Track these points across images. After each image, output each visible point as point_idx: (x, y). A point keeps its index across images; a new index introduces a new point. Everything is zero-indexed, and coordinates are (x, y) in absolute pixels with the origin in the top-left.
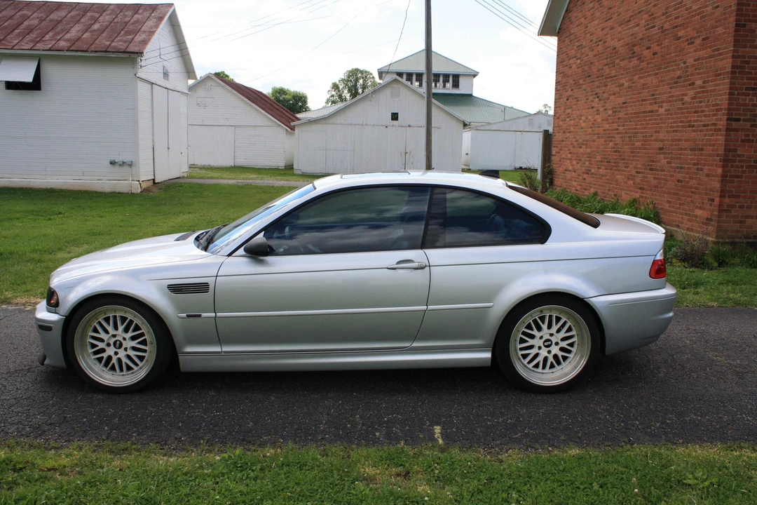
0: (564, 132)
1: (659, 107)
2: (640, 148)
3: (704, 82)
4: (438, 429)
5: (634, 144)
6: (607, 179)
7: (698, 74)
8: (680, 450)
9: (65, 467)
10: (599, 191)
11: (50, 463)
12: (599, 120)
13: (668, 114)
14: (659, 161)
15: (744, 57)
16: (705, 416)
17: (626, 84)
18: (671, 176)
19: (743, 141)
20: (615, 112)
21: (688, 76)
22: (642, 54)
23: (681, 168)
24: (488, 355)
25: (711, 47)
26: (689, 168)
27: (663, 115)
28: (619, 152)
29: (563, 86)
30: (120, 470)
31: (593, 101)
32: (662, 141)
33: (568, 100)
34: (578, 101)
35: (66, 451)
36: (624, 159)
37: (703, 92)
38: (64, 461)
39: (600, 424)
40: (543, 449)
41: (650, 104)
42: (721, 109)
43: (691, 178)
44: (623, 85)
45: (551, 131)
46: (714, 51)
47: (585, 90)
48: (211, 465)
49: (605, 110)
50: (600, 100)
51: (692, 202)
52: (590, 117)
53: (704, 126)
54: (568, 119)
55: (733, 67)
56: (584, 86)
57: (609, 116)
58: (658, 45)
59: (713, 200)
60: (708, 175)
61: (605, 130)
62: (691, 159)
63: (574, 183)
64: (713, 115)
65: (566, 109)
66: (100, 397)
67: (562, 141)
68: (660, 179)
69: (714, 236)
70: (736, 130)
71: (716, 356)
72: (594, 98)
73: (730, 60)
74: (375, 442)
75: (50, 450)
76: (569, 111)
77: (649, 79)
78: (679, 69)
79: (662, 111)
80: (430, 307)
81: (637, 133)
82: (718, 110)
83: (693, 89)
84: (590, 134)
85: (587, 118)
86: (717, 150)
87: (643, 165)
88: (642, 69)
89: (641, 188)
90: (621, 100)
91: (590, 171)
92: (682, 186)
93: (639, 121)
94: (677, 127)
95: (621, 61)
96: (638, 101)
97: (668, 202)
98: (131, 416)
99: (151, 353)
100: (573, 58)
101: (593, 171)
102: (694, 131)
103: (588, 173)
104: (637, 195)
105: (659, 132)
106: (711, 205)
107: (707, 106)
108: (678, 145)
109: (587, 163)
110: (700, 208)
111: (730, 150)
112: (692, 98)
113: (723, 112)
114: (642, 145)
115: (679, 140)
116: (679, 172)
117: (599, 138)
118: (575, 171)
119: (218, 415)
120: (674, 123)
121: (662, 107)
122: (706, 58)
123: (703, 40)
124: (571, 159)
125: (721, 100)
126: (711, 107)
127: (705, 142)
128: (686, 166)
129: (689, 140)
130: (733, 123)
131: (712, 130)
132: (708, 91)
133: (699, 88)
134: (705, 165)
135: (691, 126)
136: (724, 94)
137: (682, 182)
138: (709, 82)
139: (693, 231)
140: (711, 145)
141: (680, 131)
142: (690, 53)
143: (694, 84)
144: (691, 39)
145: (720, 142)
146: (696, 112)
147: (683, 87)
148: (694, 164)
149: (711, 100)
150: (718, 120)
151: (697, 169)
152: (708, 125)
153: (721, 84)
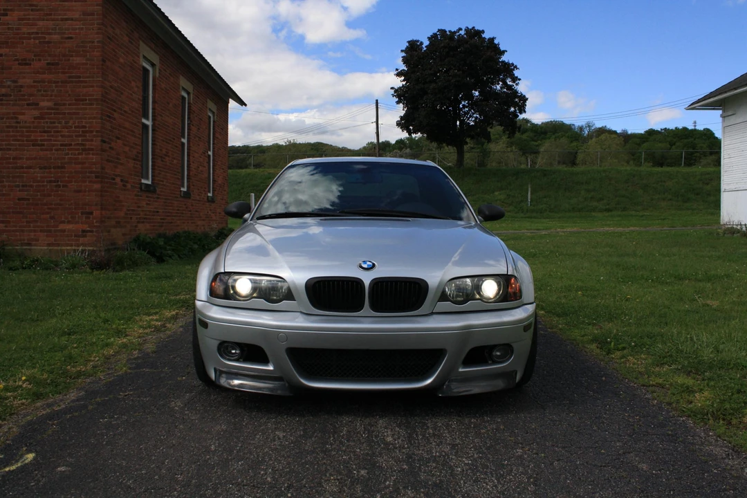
3: (55, 105)
46: (70, 77)
53: (62, 145)
126: (73, 129)
127: (66, 160)
128: (35, 184)
129: (35, 158)
130: (104, 144)
131: (78, 150)
132: (64, 114)
133: (48, 109)
134: (71, 182)
135: (38, 145)
136: (95, 118)
137: (28, 200)
138: (64, 104)
139: (58, 245)
140: (80, 163)
141: (16, 150)
142: (24, 73)
143: (38, 104)
144: (25, 60)
145: (94, 160)
146: (45, 132)
147: (14, 105)
148: (51, 182)
149: (71, 122)
150: (88, 140)
151: (56, 186)
152: (71, 145)
153: (86, 109)
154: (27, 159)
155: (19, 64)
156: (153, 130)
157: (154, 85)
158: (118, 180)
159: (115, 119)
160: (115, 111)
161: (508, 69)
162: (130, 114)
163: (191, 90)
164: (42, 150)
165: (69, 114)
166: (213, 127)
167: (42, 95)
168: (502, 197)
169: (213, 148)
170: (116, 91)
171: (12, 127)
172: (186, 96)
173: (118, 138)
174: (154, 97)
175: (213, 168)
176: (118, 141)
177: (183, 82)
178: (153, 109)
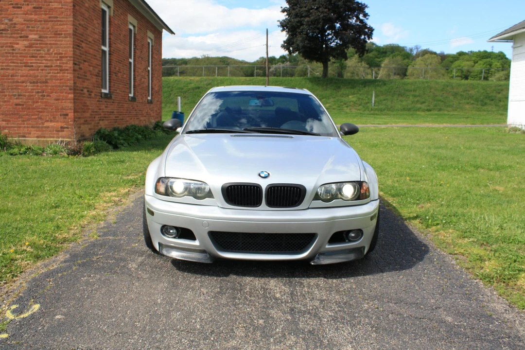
3: (40, 37)
18: (5, 102)
19: (77, 77)
21: (17, 30)
23: (20, 95)
25: (45, 14)
26: (31, 95)
37: (41, 44)
42: (66, 57)
43: (35, 102)
46: (50, 18)
51: (39, 118)
53: (45, 66)
55: (74, 31)
59: (66, 115)
60: (57, 99)
62: (33, 89)
64: (57, 60)
69: (73, 138)
70: (76, 71)
73: (71, 26)
78: (3, 24)
82: (61, 57)
83: (25, 40)
86: (65, 83)
92: (23, 108)
94: (7, 66)
97: (5, 121)
106: (65, 118)
107: (46, 54)
108: (12, 79)
110: (52, 121)
112: (27, 47)
113: (68, 58)
115: (13, 76)
116: (17, 99)
122: (40, 21)
123: (34, 8)
125: (65, 51)
126: (53, 55)
127: (49, 78)
128: (27, 94)
129: (27, 76)
130: (75, 66)
131: (57, 70)
132: (47, 44)
133: (35, 40)
134: (52, 92)
135: (29, 66)
136: (68, 47)
137: (23, 105)
138: (47, 37)
139: (45, 137)
140: (58, 80)
141: (13, 69)
142: (17, 14)
143: (27, 37)
144: (17, 4)
145: (69, 78)
146: (33, 57)
147: (10, 37)
148: (38, 92)
149: (52, 50)
150: (63, 63)
151: (42, 95)
152: (52, 66)
153: (62, 41)
154: (22, 76)
155: (13, 7)
156: (110, 54)
157: (110, 22)
158: (85, 91)
159: (82, 48)
160: (82, 42)
161: (361, 8)
162: (93, 43)
163: (136, 24)
164: (31, 70)
165: (50, 44)
166: (152, 50)
167: (31, 31)
168: (354, 99)
169: (152, 65)
170: (83, 26)
171: (10, 53)
172: (132, 28)
173: (85, 61)
174: (110, 30)
175: (152, 79)
176: (85, 63)
177: (131, 19)
178: (110, 39)
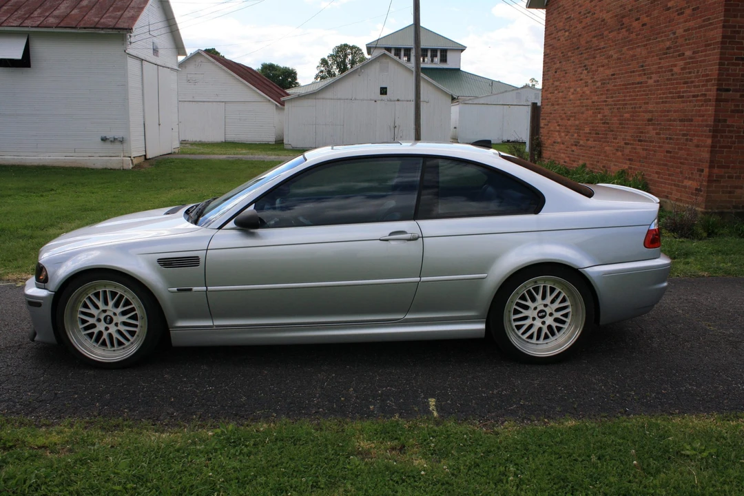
0: (553, 105)
1: (648, 78)
2: (628, 120)
4: (432, 402)
5: (623, 116)
6: (596, 151)
7: (687, 44)
8: (677, 420)
9: (55, 444)
10: (588, 163)
11: (41, 441)
12: (588, 92)
13: (657, 86)
14: (648, 133)
15: (735, 27)
16: (701, 385)
17: (615, 56)
18: (660, 147)
19: (733, 111)
20: (604, 83)
21: (677, 47)
22: (631, 25)
23: (670, 139)
24: (482, 326)
25: (700, 17)
26: (677, 139)
27: (652, 86)
28: (608, 123)
29: (552, 59)
30: (112, 447)
31: (581, 73)
32: (651, 112)
33: (556, 72)
34: (566, 73)
35: (57, 428)
36: (612, 131)
37: (693, 63)
38: (55, 438)
39: (595, 394)
40: (539, 421)
41: (640, 75)
42: (711, 80)
43: (680, 149)
44: (612, 56)
45: (539, 104)
47: (573, 62)
48: (203, 441)
49: (594, 82)
50: (588, 72)
51: (681, 172)
52: (578, 89)
54: (556, 92)
55: (724, 37)
56: (572, 59)
57: (598, 88)
58: (647, 16)
59: (702, 171)
60: (697, 146)
61: (593, 102)
62: (680, 130)
63: (562, 155)
64: (703, 86)
65: (554, 81)
66: (91, 372)
67: (551, 113)
68: (649, 151)
69: (704, 207)
70: (726, 100)
71: (709, 326)
72: (583, 70)
73: (720, 30)
74: (370, 415)
75: (41, 427)
76: (557, 83)
77: (638, 50)
78: (668, 40)
79: (651, 82)
80: (423, 279)
81: (626, 104)
82: (707, 81)
83: (682, 60)
84: (578, 106)
85: (575, 90)
86: (706, 120)
87: (632, 136)
88: (631, 40)
89: (630, 160)
90: (609, 72)
91: (579, 142)
92: (670, 157)
93: (628, 92)
94: (666, 98)
95: (610, 33)
96: (626, 73)
97: (657, 173)
98: (123, 392)
99: (141, 327)
100: (561, 30)
101: (581, 142)
102: (683, 102)
103: (576, 145)
104: (626, 167)
105: (648, 103)
106: (700, 175)
108: (667, 116)
109: (576, 135)
110: (690, 179)
111: (719, 121)
112: (682, 69)
114: (631, 116)
115: (668, 111)
116: (668, 143)
117: (587, 110)
118: (563, 144)
119: (211, 390)
120: (664, 93)
121: (651, 78)
122: (696, 28)
123: (693, 10)
124: (559, 131)
125: (711, 70)
